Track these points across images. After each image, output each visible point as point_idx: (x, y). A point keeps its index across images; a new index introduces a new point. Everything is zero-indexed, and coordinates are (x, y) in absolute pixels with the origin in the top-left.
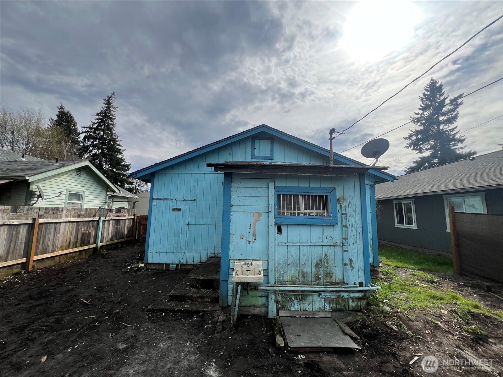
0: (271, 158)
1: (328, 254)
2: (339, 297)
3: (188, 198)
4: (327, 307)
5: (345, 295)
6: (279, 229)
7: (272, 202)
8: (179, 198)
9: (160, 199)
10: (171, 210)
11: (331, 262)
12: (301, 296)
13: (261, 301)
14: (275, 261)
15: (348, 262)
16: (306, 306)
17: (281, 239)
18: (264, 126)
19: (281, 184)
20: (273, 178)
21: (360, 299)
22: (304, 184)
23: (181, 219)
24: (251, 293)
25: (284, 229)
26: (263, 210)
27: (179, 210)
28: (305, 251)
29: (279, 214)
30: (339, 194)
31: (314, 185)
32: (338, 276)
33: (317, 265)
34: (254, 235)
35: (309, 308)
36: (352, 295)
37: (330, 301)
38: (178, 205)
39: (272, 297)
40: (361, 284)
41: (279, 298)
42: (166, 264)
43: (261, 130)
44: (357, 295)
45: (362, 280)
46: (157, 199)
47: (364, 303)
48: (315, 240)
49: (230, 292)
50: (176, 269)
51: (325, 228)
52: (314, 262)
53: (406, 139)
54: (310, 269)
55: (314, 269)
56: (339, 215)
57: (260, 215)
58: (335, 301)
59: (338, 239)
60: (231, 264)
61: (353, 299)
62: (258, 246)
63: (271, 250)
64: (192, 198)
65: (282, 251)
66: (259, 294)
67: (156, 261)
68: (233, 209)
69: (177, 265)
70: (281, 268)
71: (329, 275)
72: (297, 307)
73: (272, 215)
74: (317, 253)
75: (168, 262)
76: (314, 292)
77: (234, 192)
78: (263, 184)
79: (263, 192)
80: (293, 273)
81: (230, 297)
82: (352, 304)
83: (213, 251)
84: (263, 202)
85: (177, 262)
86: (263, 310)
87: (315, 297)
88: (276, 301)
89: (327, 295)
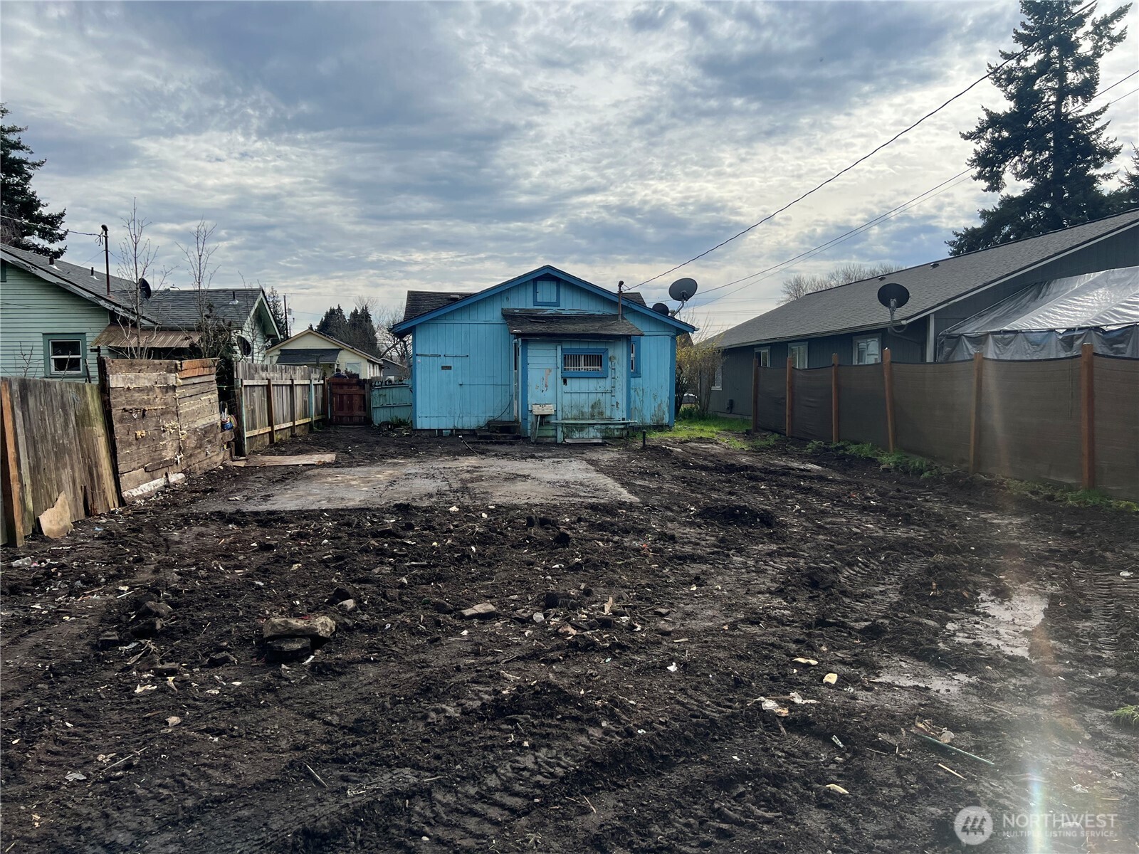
0: (557, 304)
1: (601, 398)
2: (607, 428)
3: (459, 354)
4: (599, 435)
5: (612, 427)
6: (565, 382)
7: (559, 361)
8: (448, 354)
9: (426, 356)
10: (440, 368)
11: (603, 405)
12: (581, 428)
13: (552, 433)
14: (562, 405)
15: (615, 404)
16: (584, 434)
17: (566, 388)
18: (549, 267)
19: (567, 346)
20: (560, 342)
21: (622, 429)
22: (584, 346)
23: (452, 379)
24: (545, 428)
25: (568, 381)
26: (552, 367)
27: (449, 368)
28: (584, 396)
29: (565, 369)
30: (610, 353)
31: (592, 347)
32: (607, 414)
33: (593, 407)
34: (546, 386)
35: (586, 436)
36: (617, 427)
37: (601, 431)
38: (449, 362)
39: (560, 429)
40: (623, 419)
41: (565, 430)
42: (439, 430)
43: (546, 271)
44: (620, 427)
45: (625, 416)
46: (421, 355)
47: (625, 432)
48: (592, 389)
49: (529, 427)
50: (451, 435)
51: (599, 380)
52: (590, 405)
53: (967, 137)
54: (587, 410)
55: (590, 410)
56: (610, 371)
57: (550, 371)
58: (605, 431)
59: (609, 388)
60: (530, 406)
61: (617, 429)
62: (550, 394)
63: (559, 395)
64: (464, 354)
65: (567, 397)
66: (550, 428)
67: (426, 427)
68: (529, 366)
69: (452, 430)
70: (566, 409)
71: (601, 413)
72: (578, 436)
73: (559, 370)
74: (593, 398)
75: (440, 428)
76: (589, 424)
77: (530, 353)
78: (552, 346)
79: (552, 353)
80: (575, 412)
81: (529, 431)
82: (616, 433)
83: (492, 415)
84: (552, 361)
85: (452, 428)
86: (553, 439)
87: (591, 429)
88: (563, 431)
89: (599, 427)
